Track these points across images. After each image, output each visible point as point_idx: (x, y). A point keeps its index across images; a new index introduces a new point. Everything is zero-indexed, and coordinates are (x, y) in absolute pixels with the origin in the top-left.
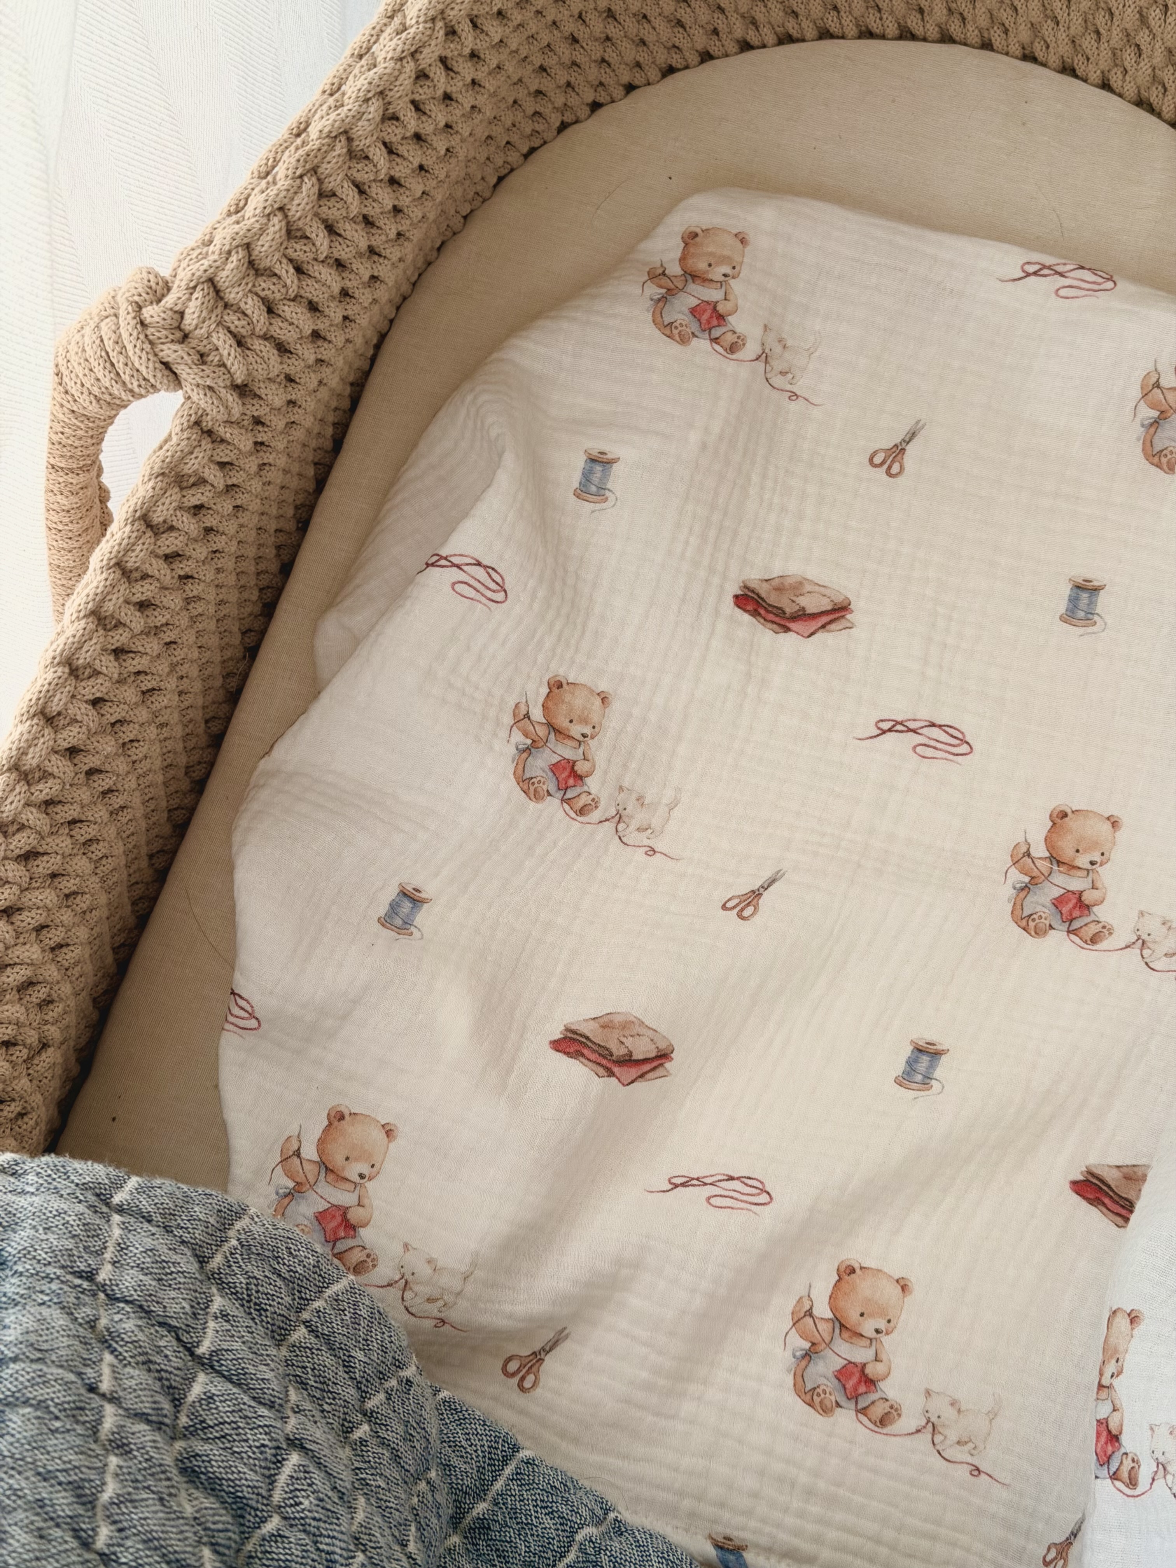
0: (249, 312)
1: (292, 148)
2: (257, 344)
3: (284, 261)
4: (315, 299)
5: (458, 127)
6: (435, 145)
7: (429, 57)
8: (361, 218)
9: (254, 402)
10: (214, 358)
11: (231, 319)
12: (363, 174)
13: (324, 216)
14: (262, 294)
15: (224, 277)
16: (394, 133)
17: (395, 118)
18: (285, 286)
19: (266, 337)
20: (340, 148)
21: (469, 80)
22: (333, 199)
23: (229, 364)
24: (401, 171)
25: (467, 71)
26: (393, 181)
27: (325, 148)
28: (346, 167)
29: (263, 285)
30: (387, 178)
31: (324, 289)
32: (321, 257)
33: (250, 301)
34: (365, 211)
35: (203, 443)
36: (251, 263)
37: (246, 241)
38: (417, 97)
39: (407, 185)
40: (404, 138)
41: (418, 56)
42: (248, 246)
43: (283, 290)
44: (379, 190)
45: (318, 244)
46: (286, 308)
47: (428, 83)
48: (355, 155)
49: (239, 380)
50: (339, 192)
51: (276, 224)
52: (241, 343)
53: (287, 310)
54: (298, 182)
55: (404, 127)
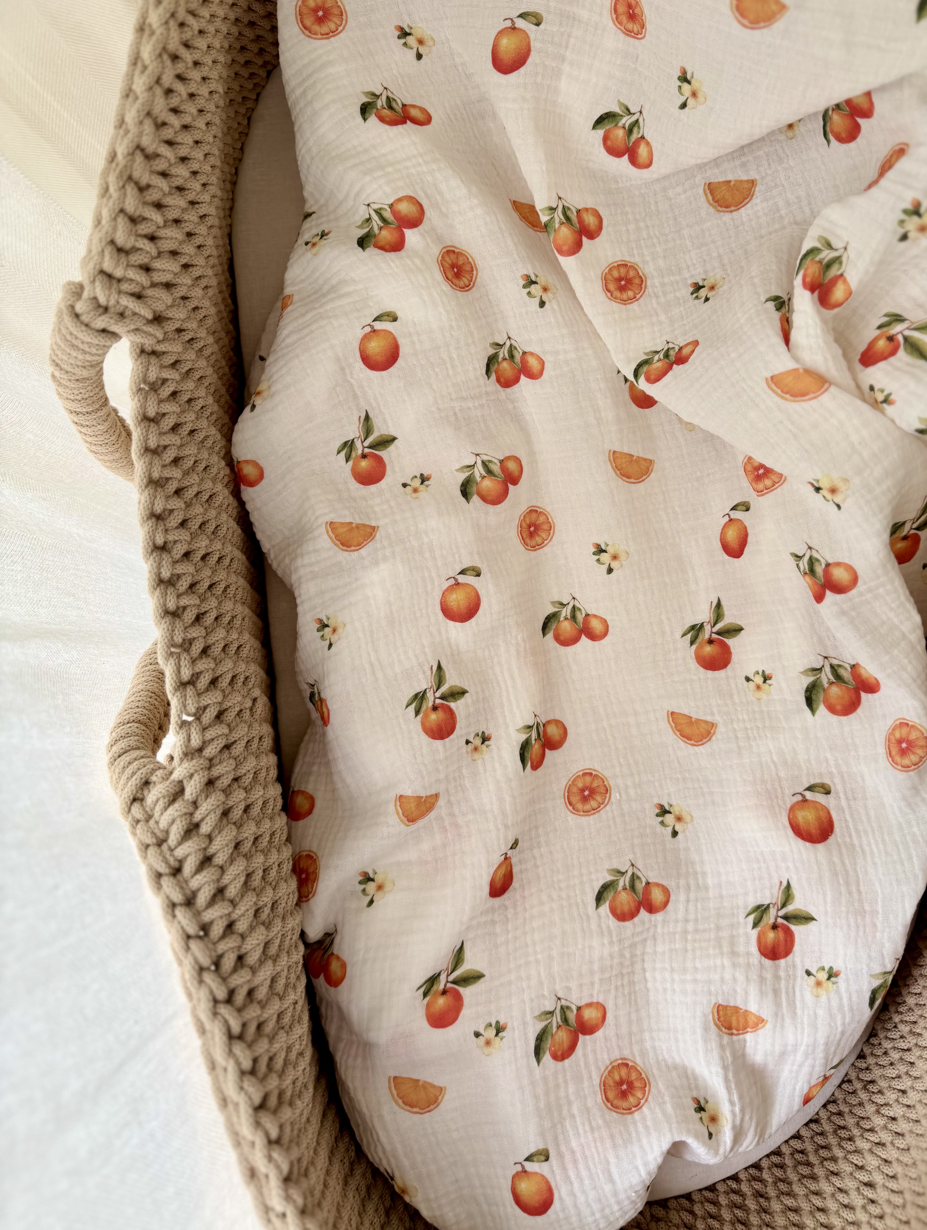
0: (133, 278)
1: (111, 172)
2: (150, 292)
3: (139, 239)
4: (172, 249)
5: (207, 109)
6: (197, 126)
8: (174, 190)
9: (169, 323)
10: (127, 313)
11: (125, 287)
12: (161, 165)
13: (150, 201)
14: (137, 263)
15: (108, 265)
16: (168, 133)
17: (164, 124)
18: (147, 252)
19: (154, 285)
21: (199, 79)
22: (151, 189)
23: (138, 311)
24: (183, 151)
25: (195, 75)
26: (183, 159)
27: (130, 163)
28: (148, 167)
29: (134, 259)
30: (178, 160)
31: (173, 241)
33: (130, 271)
34: (174, 185)
35: (152, 361)
36: (120, 250)
38: (172, 106)
39: (192, 157)
40: (176, 133)
42: (112, 242)
43: (148, 256)
44: (176, 170)
45: (154, 218)
46: (156, 264)
47: (175, 94)
48: (149, 157)
49: (150, 316)
50: (152, 183)
51: (122, 222)
52: (139, 296)
53: (157, 264)
54: (123, 190)
55: (172, 127)
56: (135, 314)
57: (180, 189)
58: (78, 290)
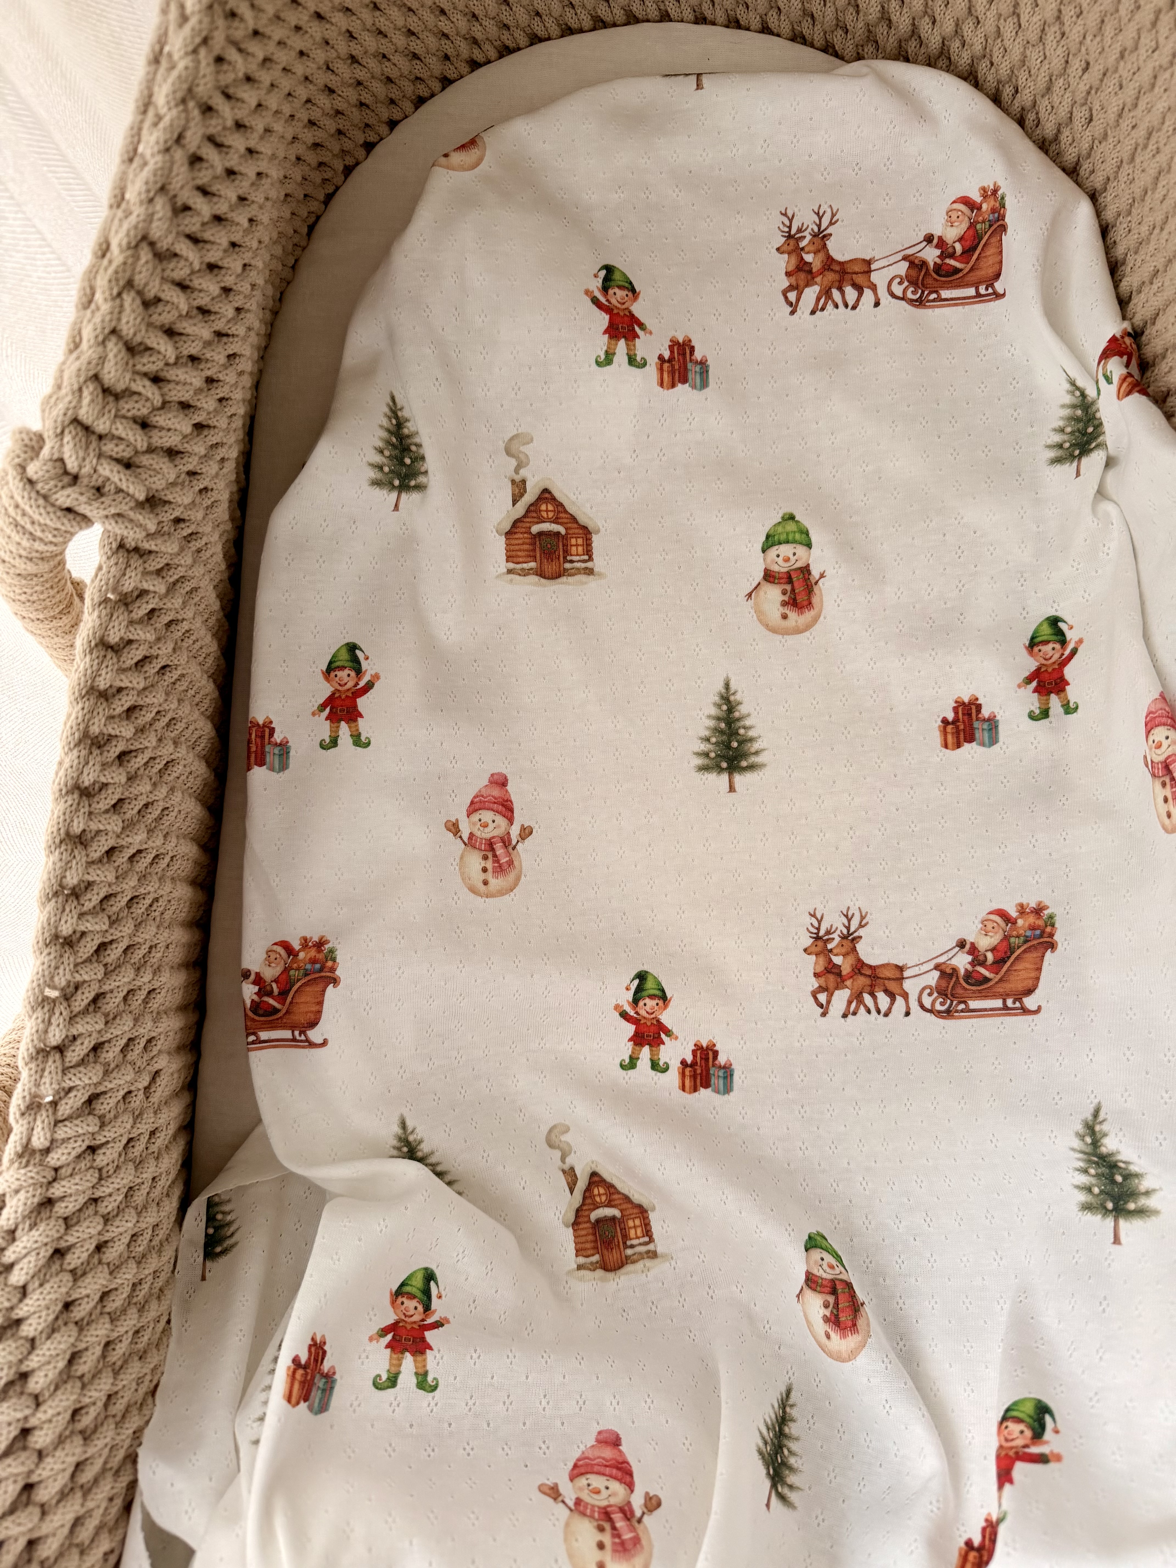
0: (123, 435)
1: (101, 271)
2: (145, 460)
3: (137, 378)
4: (183, 399)
5: (251, 197)
6: (237, 220)
8: (195, 312)
9: (166, 508)
10: (108, 488)
11: (109, 447)
13: (158, 323)
14: (130, 414)
15: (86, 413)
16: (192, 224)
17: (186, 208)
18: (147, 399)
19: (151, 450)
21: (242, 150)
22: (160, 305)
23: (124, 487)
24: (214, 255)
25: (238, 142)
26: (212, 267)
27: (130, 261)
28: (159, 270)
29: (127, 407)
30: (204, 267)
31: (187, 387)
32: (172, 360)
33: (119, 425)
34: (196, 303)
35: (132, 562)
36: (106, 391)
37: (91, 373)
38: (199, 182)
39: (226, 265)
40: (203, 224)
42: (96, 377)
43: (148, 404)
44: (201, 280)
45: (162, 350)
46: (157, 418)
47: (205, 165)
48: (163, 256)
49: (141, 497)
50: (162, 296)
51: (113, 348)
52: (128, 465)
53: (160, 420)
54: (118, 301)
55: (199, 214)
56: (119, 491)
57: (204, 311)
58: (34, 443)
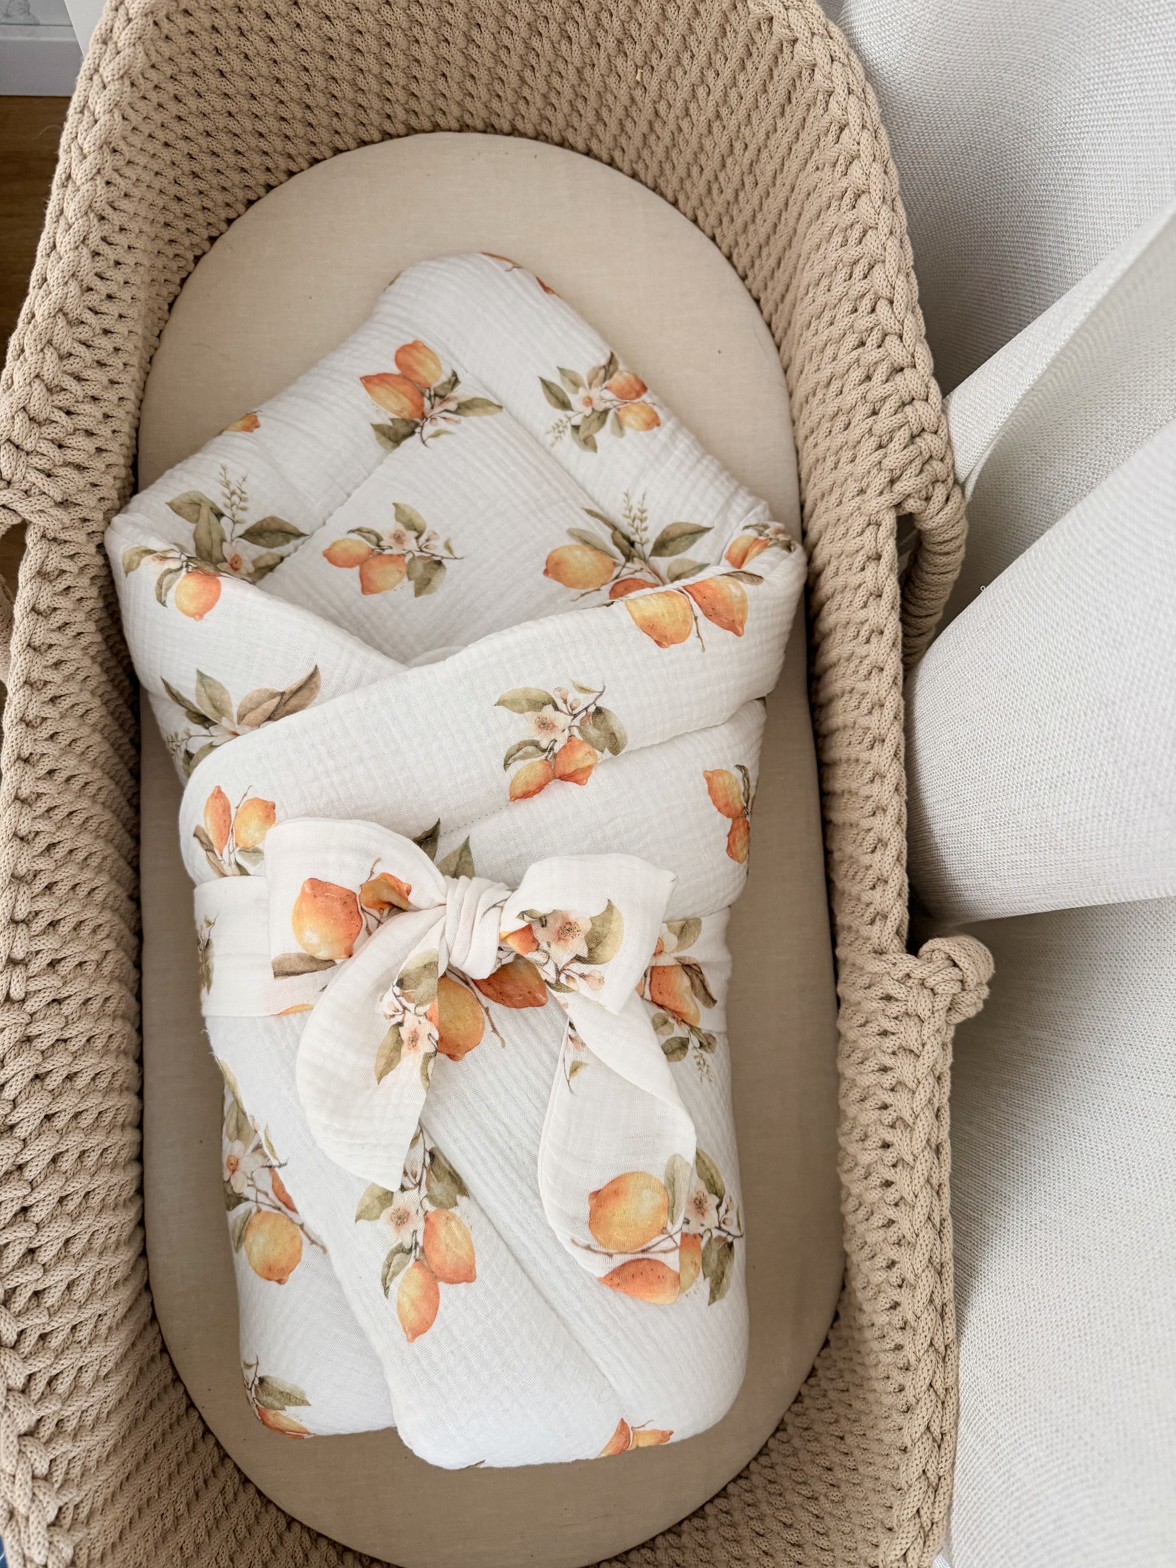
7: (94, 241)
20: (61, 322)
41: (87, 242)
